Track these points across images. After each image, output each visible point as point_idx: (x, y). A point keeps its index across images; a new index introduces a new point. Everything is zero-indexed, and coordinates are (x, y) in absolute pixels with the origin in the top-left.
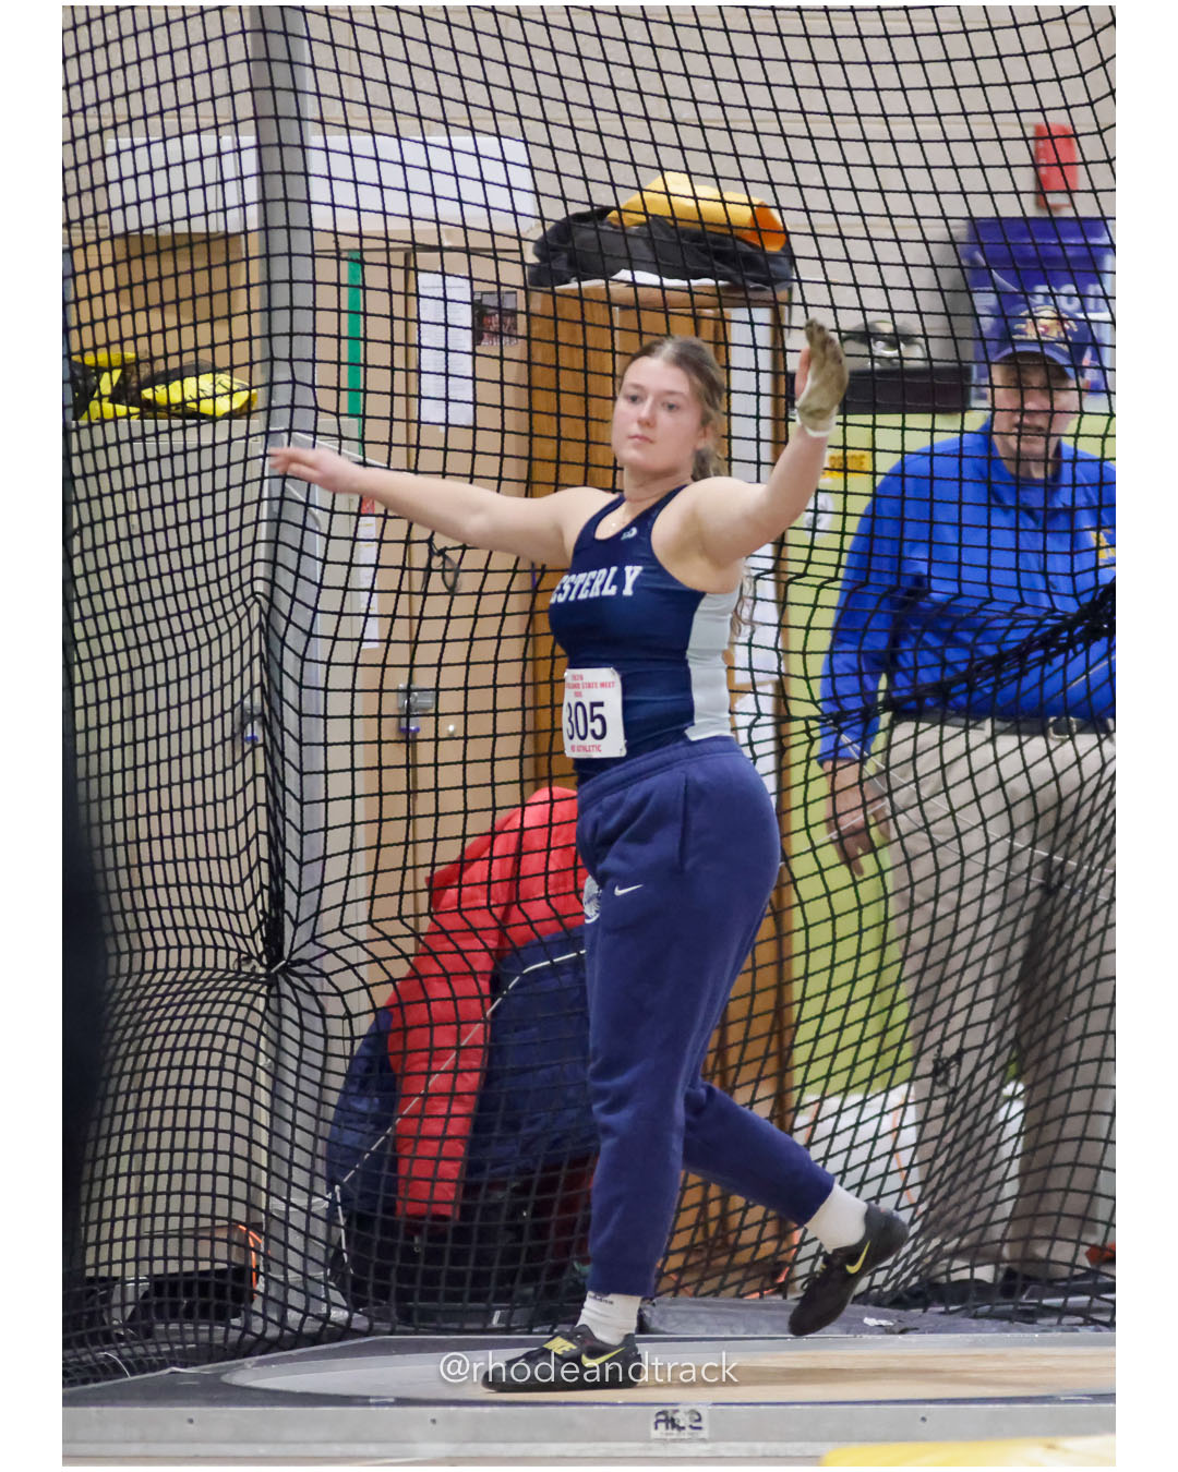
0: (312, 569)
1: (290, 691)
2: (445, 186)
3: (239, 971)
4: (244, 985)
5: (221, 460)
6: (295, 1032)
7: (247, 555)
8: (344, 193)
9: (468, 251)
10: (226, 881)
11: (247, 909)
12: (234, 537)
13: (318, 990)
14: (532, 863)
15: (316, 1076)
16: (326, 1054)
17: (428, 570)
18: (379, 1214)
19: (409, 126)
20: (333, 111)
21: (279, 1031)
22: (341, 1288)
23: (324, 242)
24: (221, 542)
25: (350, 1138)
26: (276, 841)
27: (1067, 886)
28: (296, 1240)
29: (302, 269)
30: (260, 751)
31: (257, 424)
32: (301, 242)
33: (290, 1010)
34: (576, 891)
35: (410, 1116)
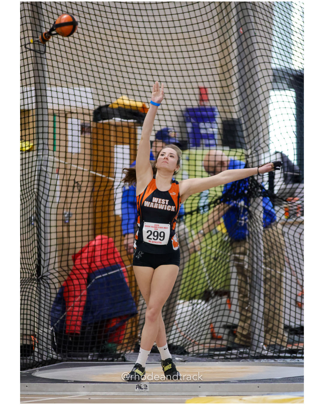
0: (47, 186)
1: (42, 214)
2: (78, 99)
3: (31, 278)
4: (32, 281)
5: (27, 162)
6: (44, 292)
7: (32, 183)
8: (55, 101)
9: (83, 114)
10: (28, 257)
11: (33, 264)
12: (30, 179)
13: (49, 282)
14: (98, 253)
15: (49, 301)
16: (51, 297)
17: (74, 186)
18: (63, 334)
19: (70, 85)
20: (53, 82)
21: (40, 292)
22: (55, 351)
23: (51, 112)
24: (27, 180)
25: (56, 316)
26: (39, 248)
27: (219, 258)
28: (45, 340)
29: (46, 118)
30: (35, 228)
31: (35, 153)
32: (45, 112)
33: (42, 287)
34: (108, 259)
35: (70, 311)
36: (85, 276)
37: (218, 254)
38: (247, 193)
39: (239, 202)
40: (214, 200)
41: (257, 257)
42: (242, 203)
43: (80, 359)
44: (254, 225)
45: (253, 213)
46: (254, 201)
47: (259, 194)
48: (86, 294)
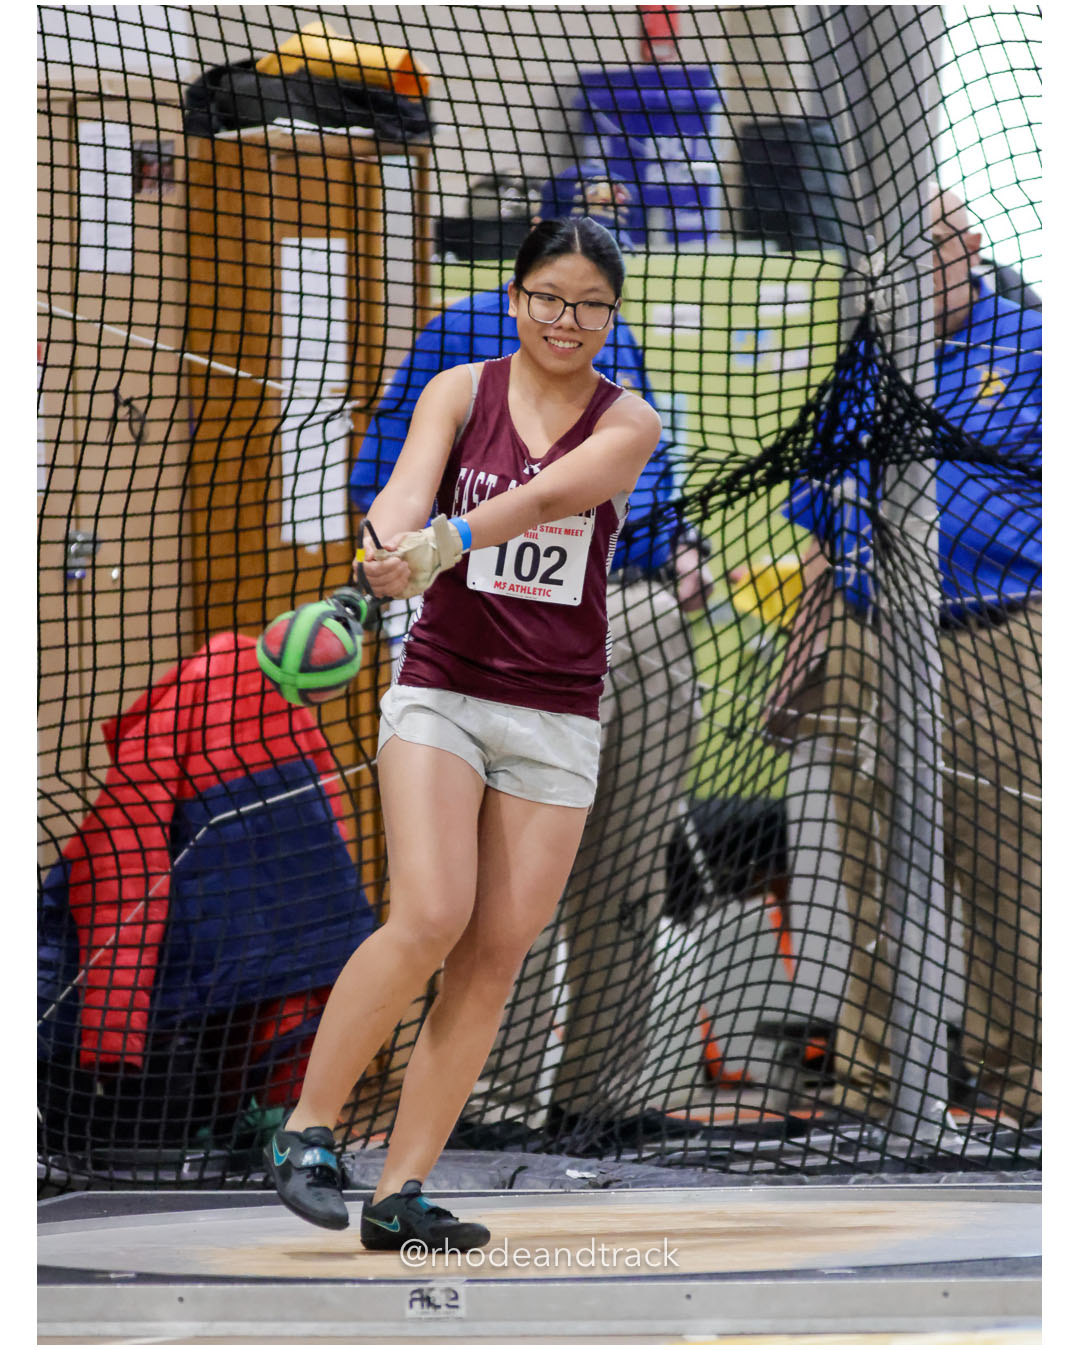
14: (220, 713)
17: (114, 420)
18: (73, 1066)
34: (262, 740)
35: (96, 967)
36: (164, 812)
37: (744, 710)
38: (871, 444)
39: (833, 483)
40: (725, 474)
41: (915, 723)
42: (849, 487)
43: (150, 1177)
44: (903, 584)
45: (896, 532)
46: (900, 478)
47: (922, 448)
48: (165, 891)
